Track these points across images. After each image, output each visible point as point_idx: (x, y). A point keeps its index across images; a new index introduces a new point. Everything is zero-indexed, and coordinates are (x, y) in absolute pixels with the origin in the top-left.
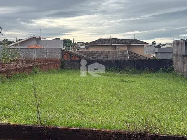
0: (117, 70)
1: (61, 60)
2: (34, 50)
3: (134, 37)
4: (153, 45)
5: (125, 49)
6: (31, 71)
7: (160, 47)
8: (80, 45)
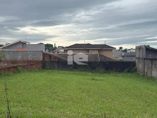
0: (90, 70)
1: (43, 61)
2: (20, 53)
3: (105, 43)
4: (120, 50)
5: (96, 52)
6: (15, 70)
7: (126, 51)
8: (60, 49)
